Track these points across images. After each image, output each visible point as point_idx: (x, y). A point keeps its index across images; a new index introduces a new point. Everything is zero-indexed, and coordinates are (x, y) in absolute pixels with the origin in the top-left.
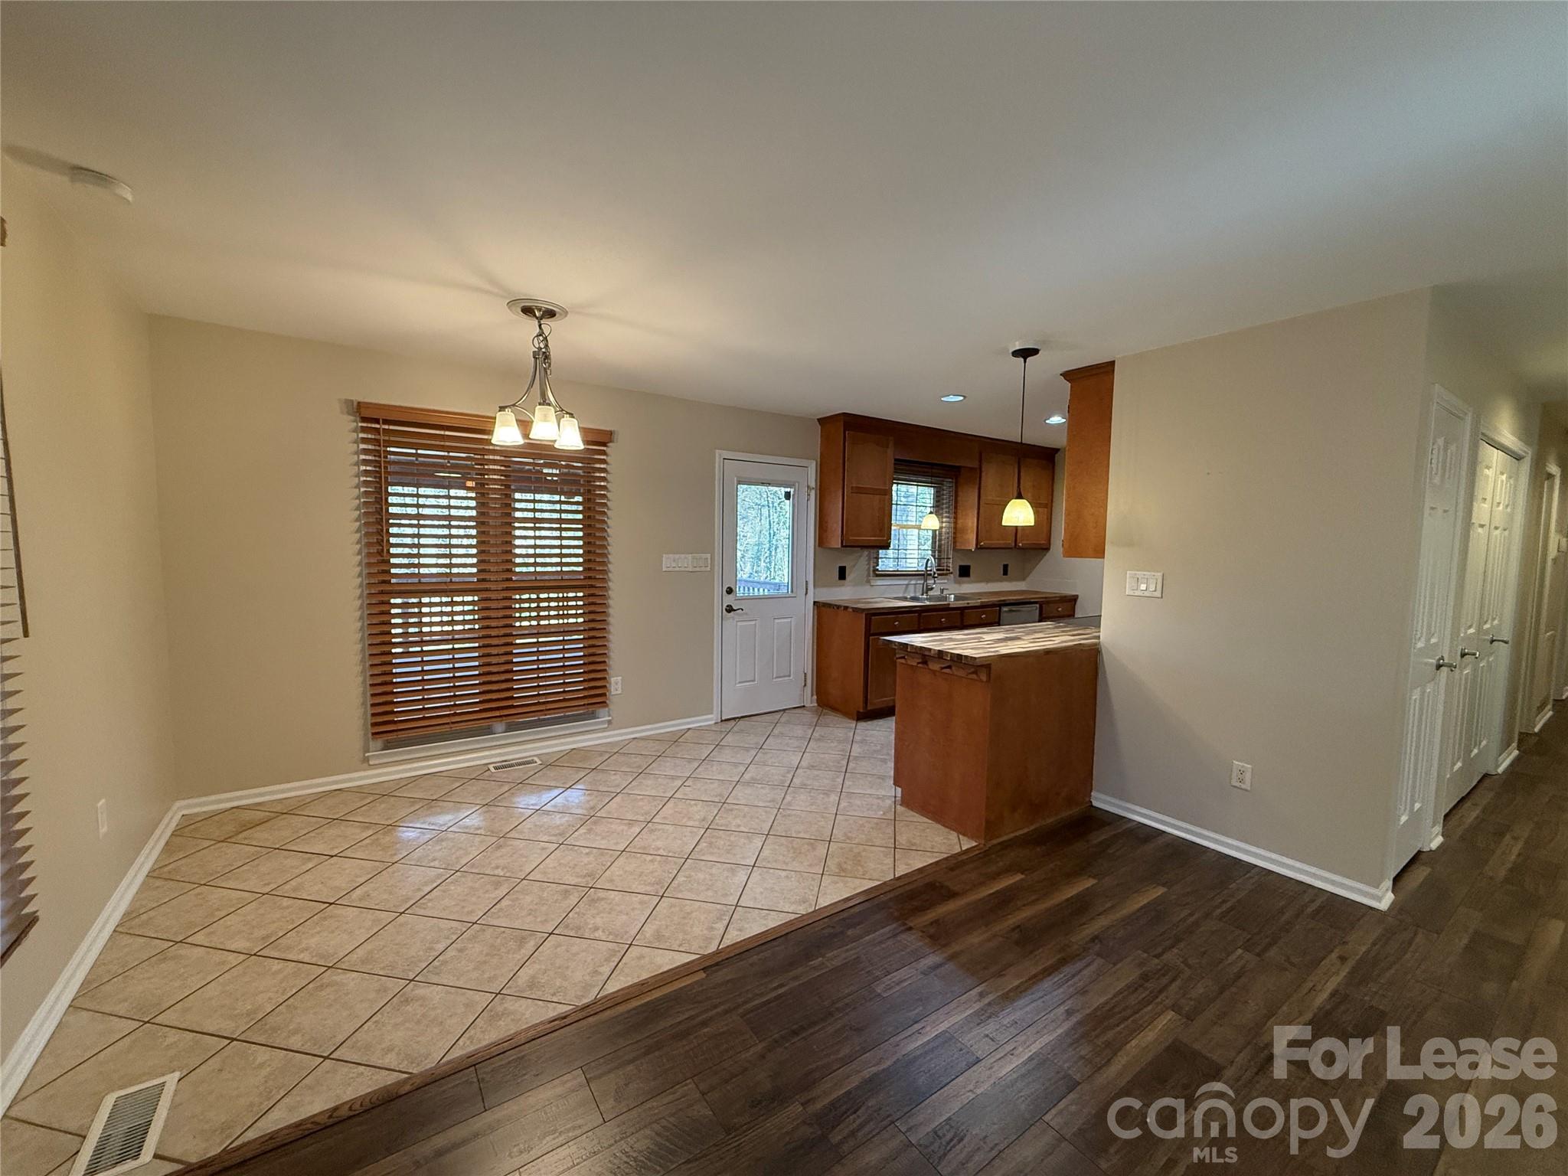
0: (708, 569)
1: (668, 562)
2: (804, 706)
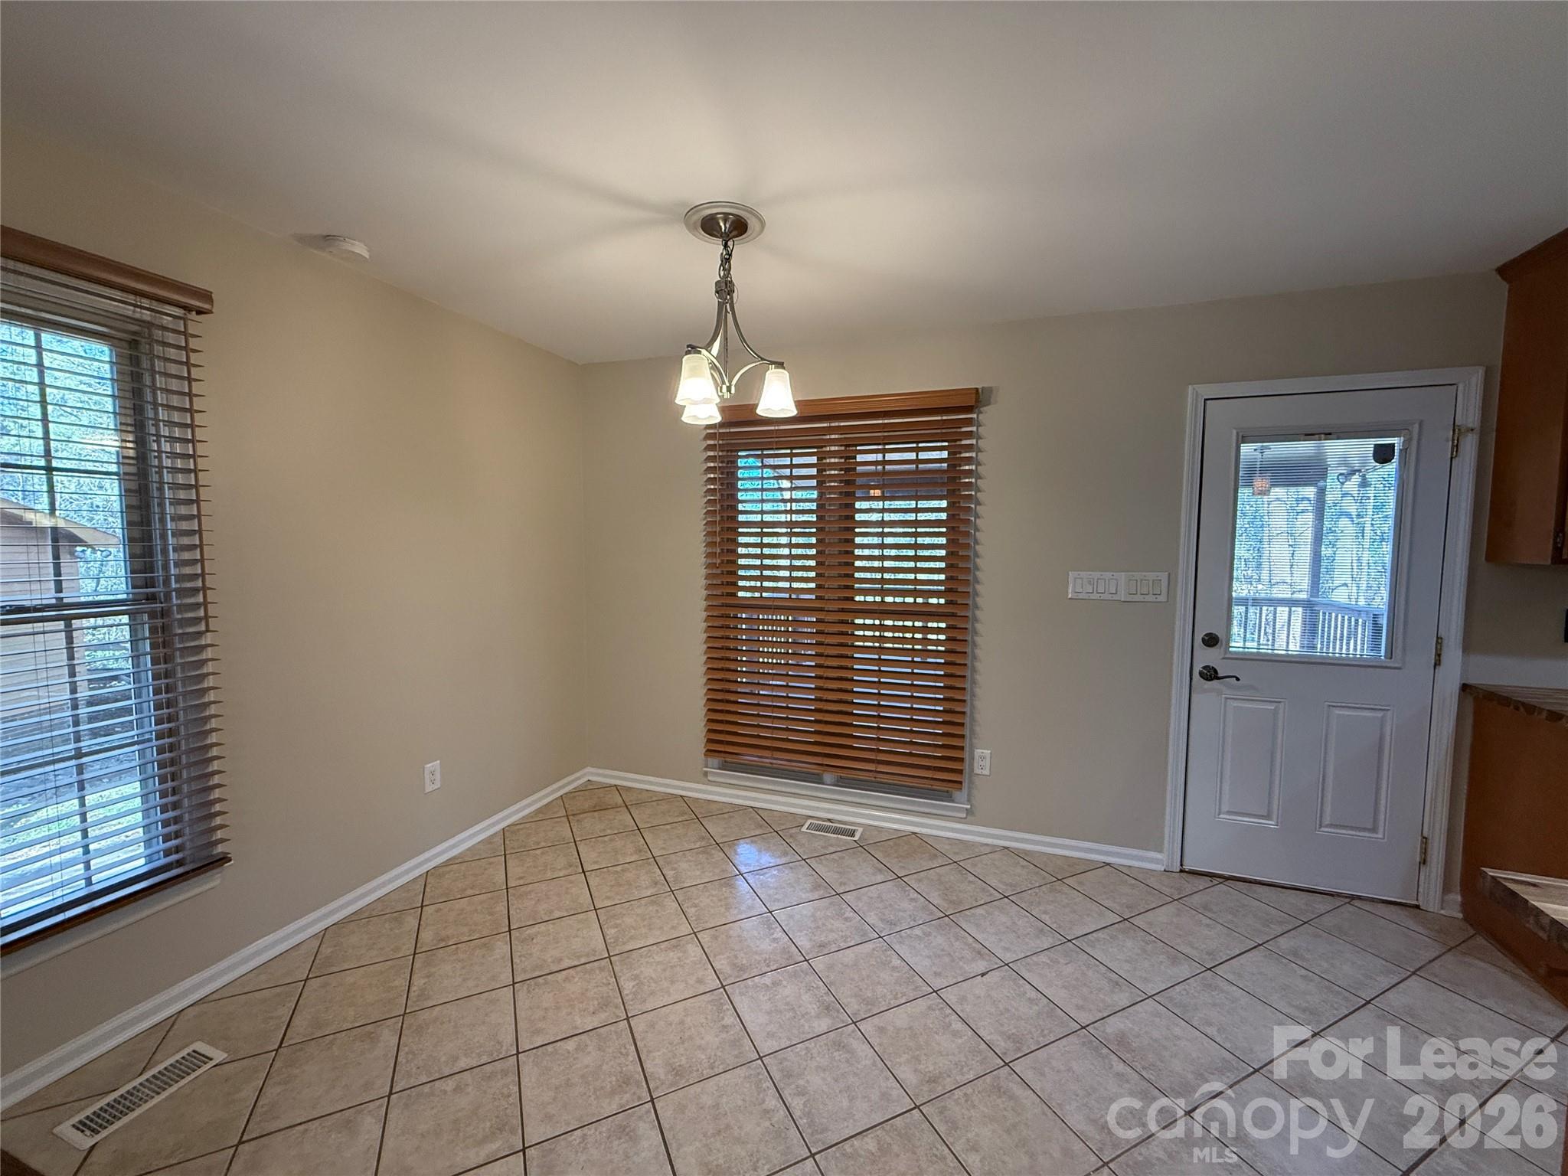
0: (1163, 598)
1: (1077, 584)
2: (1417, 907)
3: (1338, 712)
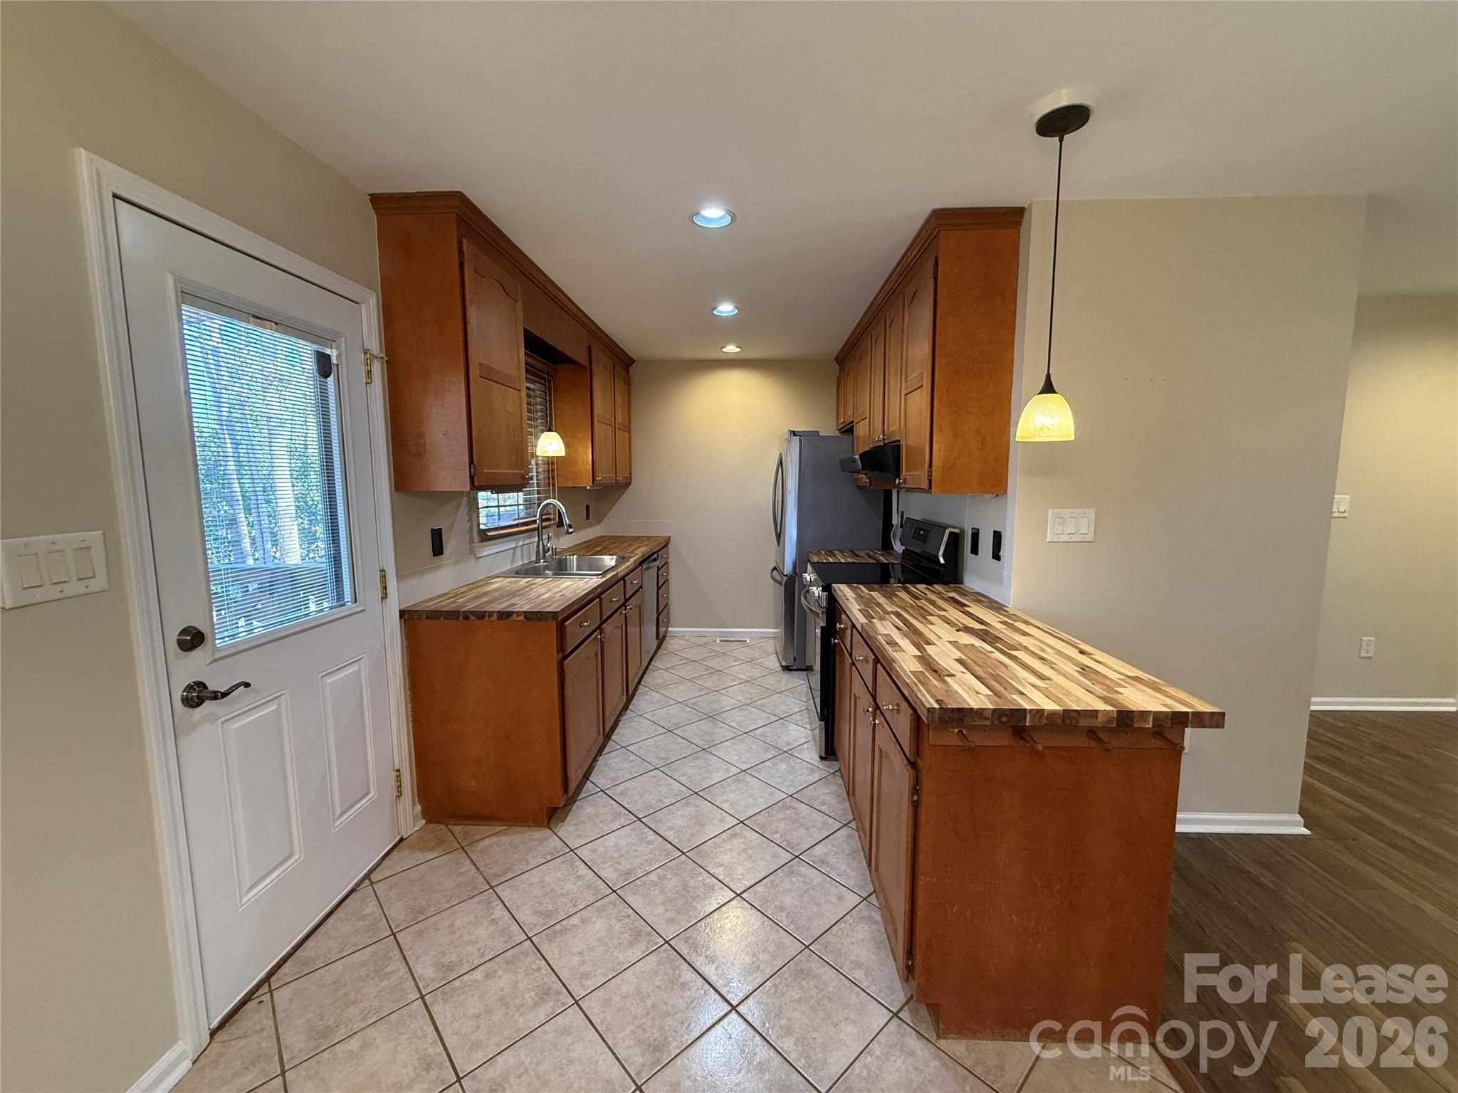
2: (401, 840)
3: (330, 680)
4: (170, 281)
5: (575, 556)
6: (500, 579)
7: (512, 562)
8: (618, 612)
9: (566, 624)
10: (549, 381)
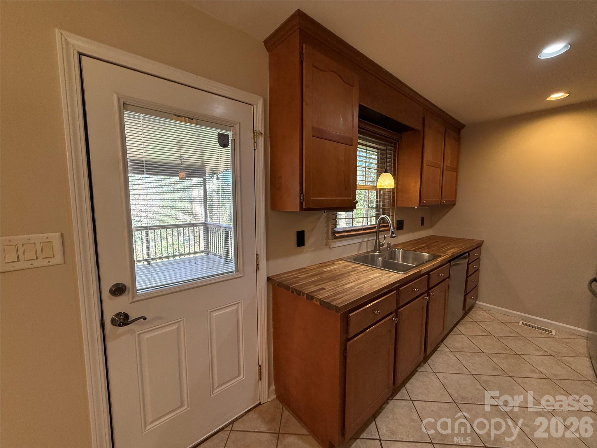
0: (58, 259)
2: (260, 404)
3: (215, 314)
4: (115, 97)
5: (401, 250)
6: (343, 262)
7: (359, 250)
8: (422, 296)
9: (350, 315)
10: (395, 144)
